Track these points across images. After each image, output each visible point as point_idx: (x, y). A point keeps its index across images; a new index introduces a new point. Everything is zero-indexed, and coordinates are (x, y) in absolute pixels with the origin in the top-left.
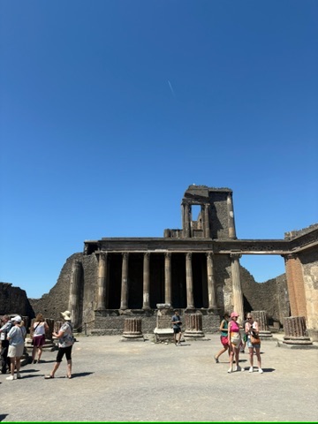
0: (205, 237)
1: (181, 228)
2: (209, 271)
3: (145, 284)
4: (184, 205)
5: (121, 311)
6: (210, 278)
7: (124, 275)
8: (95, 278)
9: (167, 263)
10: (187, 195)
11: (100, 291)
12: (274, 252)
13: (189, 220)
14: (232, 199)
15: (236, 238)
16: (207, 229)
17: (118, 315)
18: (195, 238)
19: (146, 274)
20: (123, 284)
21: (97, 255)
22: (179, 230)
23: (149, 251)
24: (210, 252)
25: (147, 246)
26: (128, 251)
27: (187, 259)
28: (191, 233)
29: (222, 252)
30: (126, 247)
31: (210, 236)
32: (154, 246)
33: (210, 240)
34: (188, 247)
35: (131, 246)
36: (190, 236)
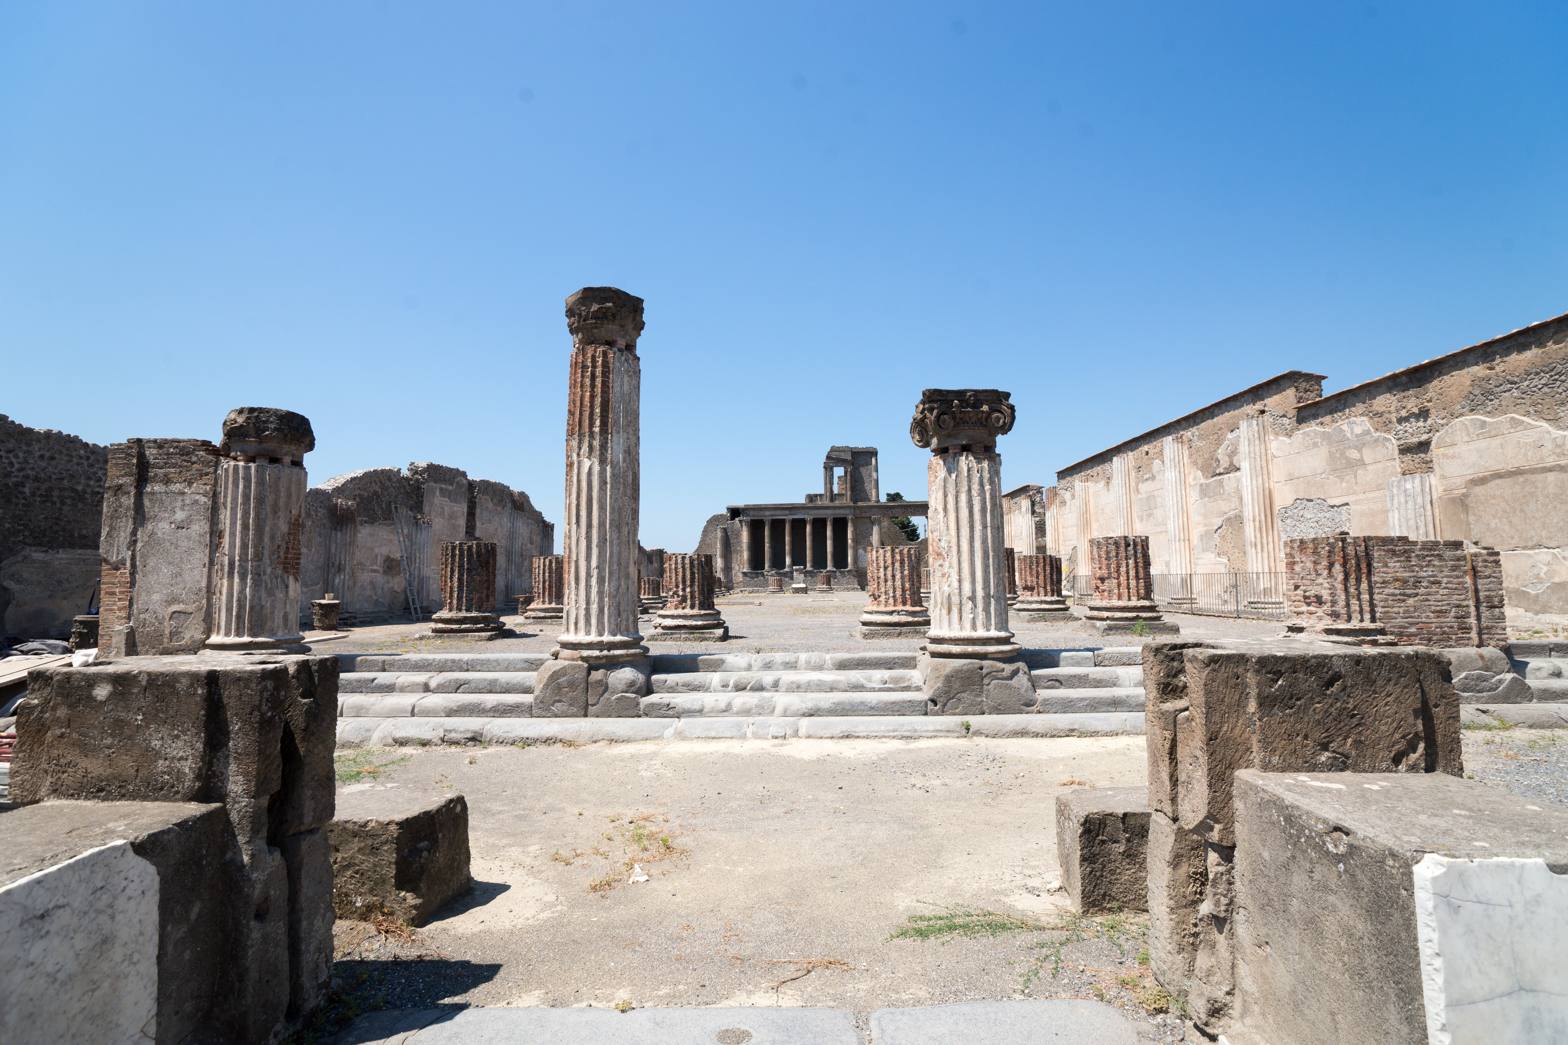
0: (847, 501)
1: (823, 492)
2: (850, 535)
3: (787, 548)
4: (825, 468)
5: (766, 573)
6: (850, 541)
7: (767, 540)
8: (740, 542)
9: (808, 529)
10: (828, 457)
11: (746, 555)
13: (832, 483)
14: (876, 460)
15: (878, 501)
16: (849, 493)
17: (763, 575)
18: (837, 503)
19: (787, 538)
20: (766, 549)
21: (741, 521)
22: (821, 495)
23: (791, 517)
24: (851, 516)
25: (788, 512)
26: (770, 518)
27: (828, 523)
28: (833, 498)
29: (864, 515)
30: (767, 513)
31: (852, 500)
32: (795, 512)
33: (852, 504)
34: (829, 512)
35: (772, 512)
36: (832, 500)
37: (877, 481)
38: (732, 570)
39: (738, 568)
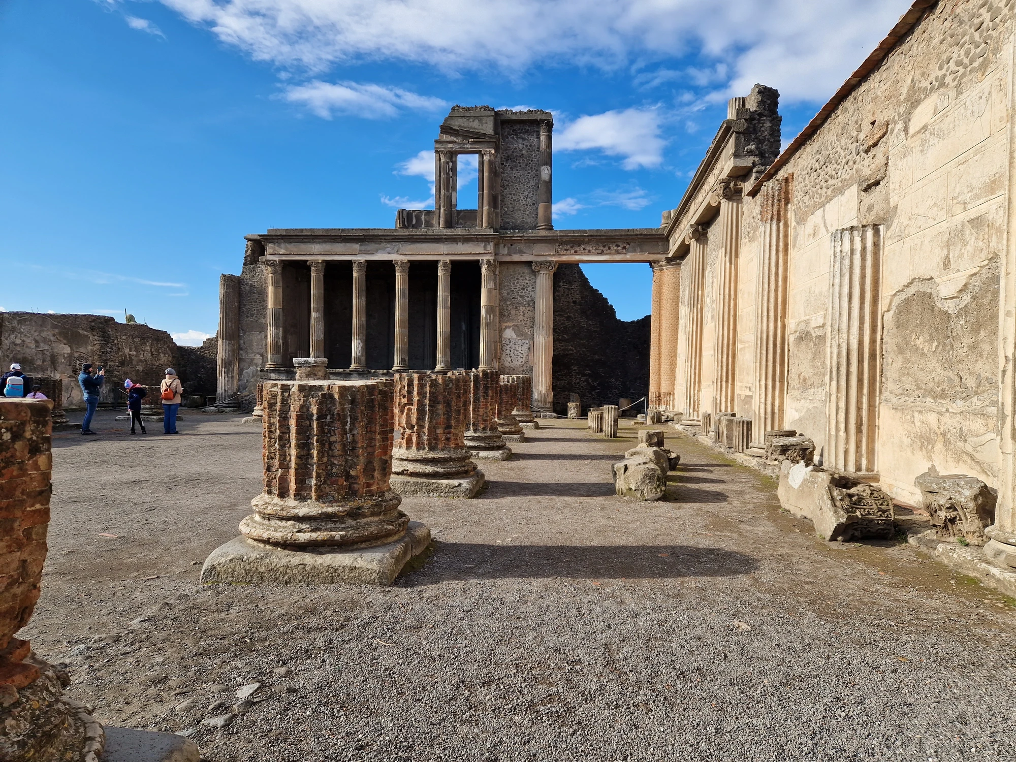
0: (482, 226)
2: (485, 300)
3: (356, 322)
4: (439, 153)
6: (483, 312)
7: (314, 303)
8: (262, 311)
9: (400, 281)
10: (446, 129)
12: (628, 257)
13: (452, 188)
14: (549, 138)
15: (550, 228)
16: (486, 208)
18: (461, 229)
19: (356, 302)
20: (313, 321)
21: (266, 263)
22: (427, 213)
23: (362, 258)
24: (485, 258)
25: (357, 246)
26: (320, 258)
27: (440, 273)
28: (454, 217)
29: (516, 258)
30: (316, 248)
31: (490, 225)
32: (372, 246)
33: (491, 232)
34: (443, 248)
35: (327, 247)
36: (449, 224)
37: (549, 183)
38: (249, 366)
39: (261, 361)
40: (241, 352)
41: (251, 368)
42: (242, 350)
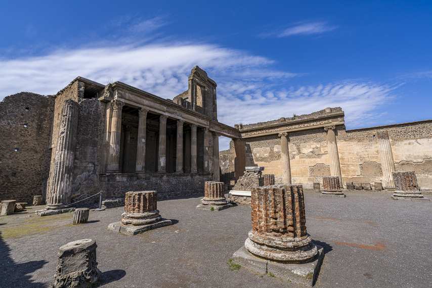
2: (207, 143)
4: (192, 82)
7: (142, 134)
8: (98, 131)
11: (113, 150)
13: (196, 97)
14: (216, 91)
15: (217, 120)
20: (141, 145)
27: (194, 129)
29: (211, 129)
30: (146, 102)
32: (171, 110)
34: (196, 119)
35: (152, 104)
38: (83, 172)
39: (93, 168)
40: (76, 161)
41: (85, 173)
42: (78, 159)
